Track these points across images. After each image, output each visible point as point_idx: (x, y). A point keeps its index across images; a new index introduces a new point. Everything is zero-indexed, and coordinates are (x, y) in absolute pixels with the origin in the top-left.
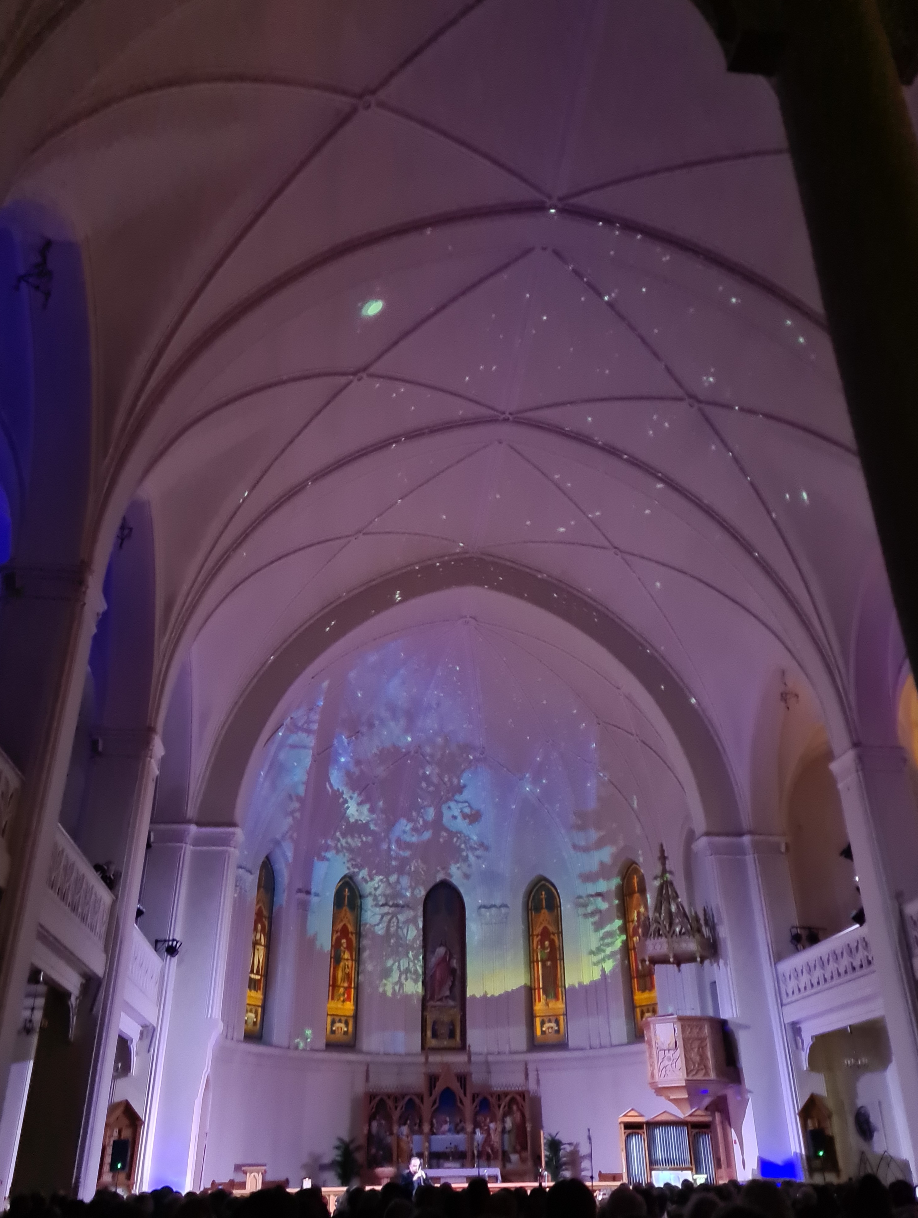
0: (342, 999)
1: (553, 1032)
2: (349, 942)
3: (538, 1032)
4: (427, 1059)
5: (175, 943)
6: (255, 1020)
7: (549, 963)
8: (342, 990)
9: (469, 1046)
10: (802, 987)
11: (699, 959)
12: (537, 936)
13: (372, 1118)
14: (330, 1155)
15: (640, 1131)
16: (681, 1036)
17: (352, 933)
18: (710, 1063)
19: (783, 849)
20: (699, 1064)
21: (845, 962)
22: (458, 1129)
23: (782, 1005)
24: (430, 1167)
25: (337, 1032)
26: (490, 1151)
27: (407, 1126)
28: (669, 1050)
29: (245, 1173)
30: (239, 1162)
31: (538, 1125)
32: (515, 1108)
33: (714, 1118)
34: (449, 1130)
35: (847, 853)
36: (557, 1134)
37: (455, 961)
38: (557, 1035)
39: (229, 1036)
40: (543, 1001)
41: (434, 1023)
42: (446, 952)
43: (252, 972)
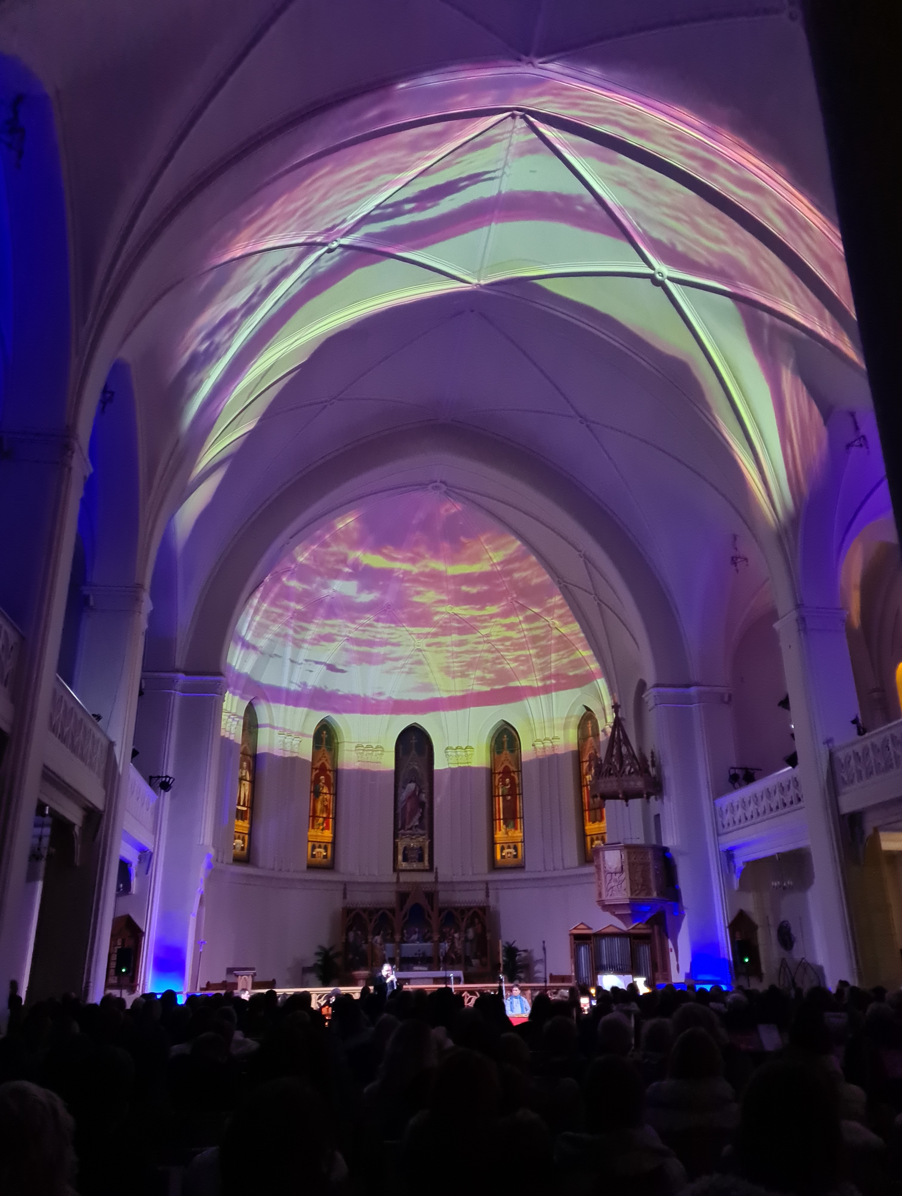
0: (321, 827)
1: (512, 857)
2: (327, 778)
3: (499, 857)
4: (398, 878)
5: (168, 779)
6: (242, 845)
7: (509, 798)
8: (321, 820)
9: (437, 869)
10: (736, 820)
11: (645, 796)
12: (499, 773)
13: (349, 929)
14: (312, 960)
15: (588, 942)
16: (627, 860)
17: (330, 771)
18: (653, 885)
19: (726, 699)
20: (642, 885)
21: (777, 797)
22: (424, 939)
23: (718, 835)
24: (401, 970)
25: (317, 856)
26: (454, 957)
27: (380, 936)
28: (616, 873)
29: (237, 976)
30: (231, 966)
31: (497, 936)
32: (476, 920)
33: (653, 930)
34: (418, 940)
35: (785, 703)
36: (514, 942)
37: (424, 795)
38: (515, 859)
39: (220, 860)
40: (503, 830)
41: (405, 849)
42: (416, 788)
43: (239, 804)
